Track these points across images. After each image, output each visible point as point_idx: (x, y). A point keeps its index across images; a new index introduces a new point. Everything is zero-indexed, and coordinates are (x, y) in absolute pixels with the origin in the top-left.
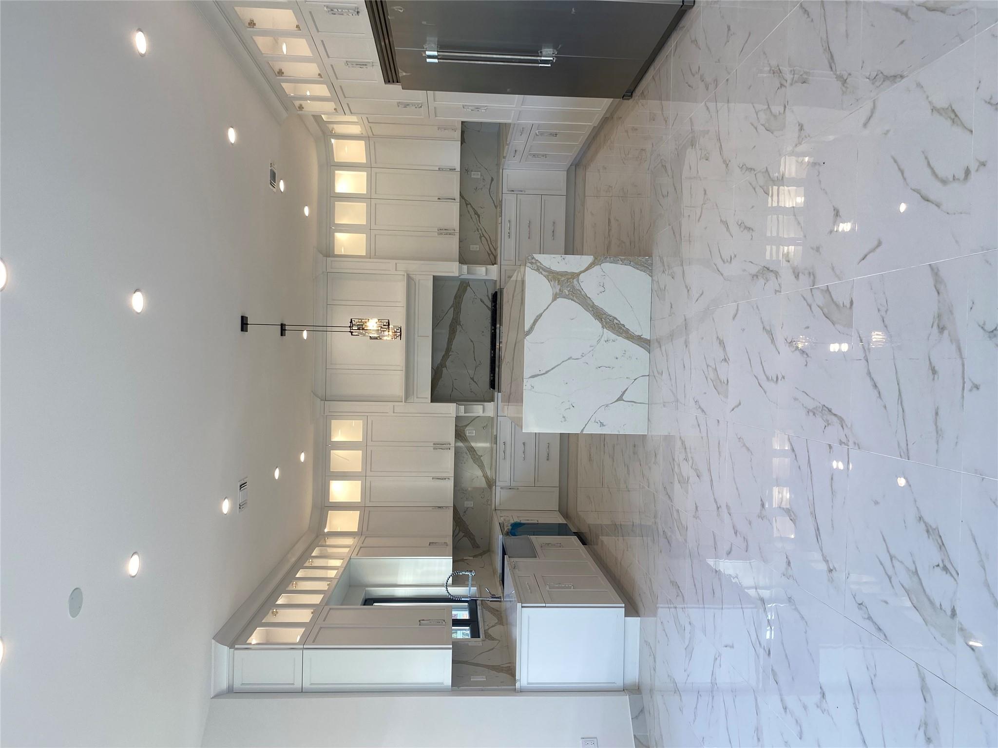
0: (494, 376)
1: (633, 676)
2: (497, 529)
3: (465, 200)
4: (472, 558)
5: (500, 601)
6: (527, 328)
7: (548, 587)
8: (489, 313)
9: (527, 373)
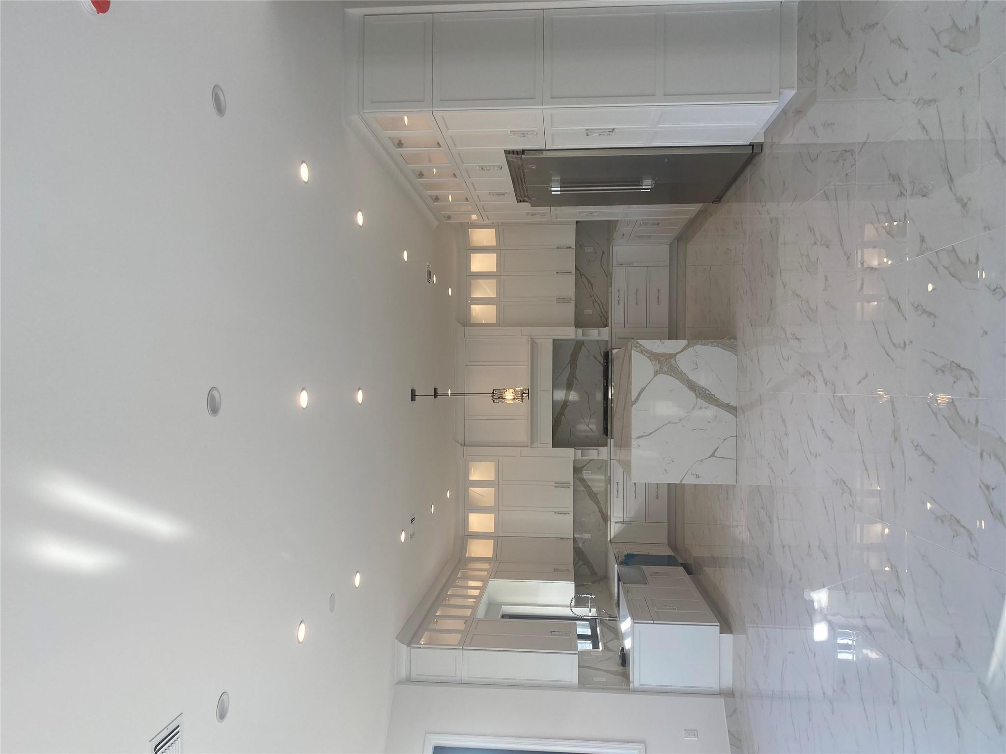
0: (607, 424)
1: (727, 682)
2: (612, 558)
3: (580, 271)
4: (591, 584)
5: (615, 620)
6: (633, 399)
7: (656, 608)
8: (601, 369)
9: (634, 434)
